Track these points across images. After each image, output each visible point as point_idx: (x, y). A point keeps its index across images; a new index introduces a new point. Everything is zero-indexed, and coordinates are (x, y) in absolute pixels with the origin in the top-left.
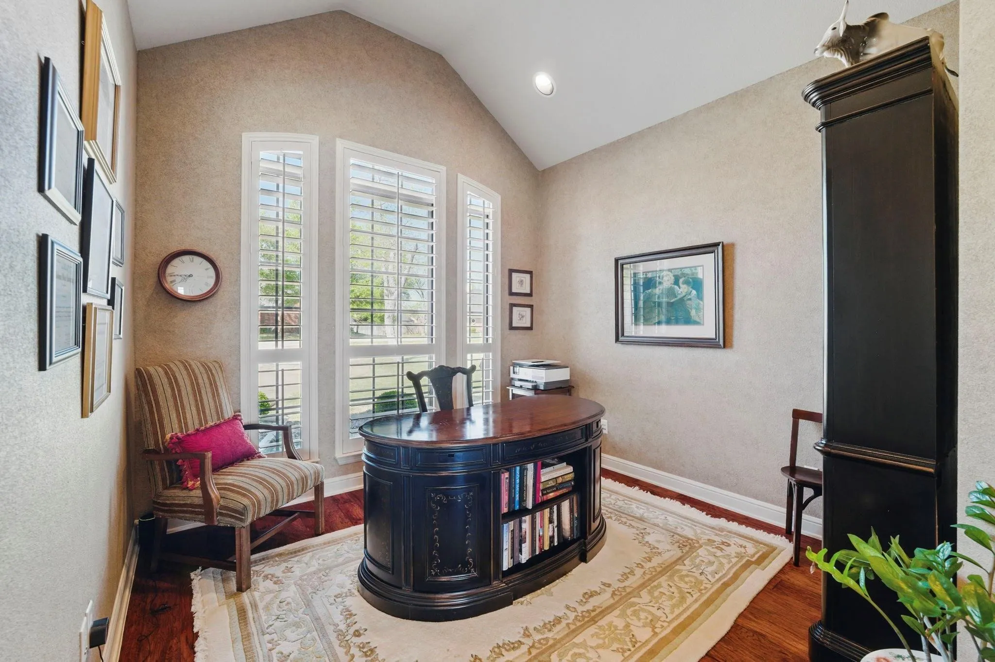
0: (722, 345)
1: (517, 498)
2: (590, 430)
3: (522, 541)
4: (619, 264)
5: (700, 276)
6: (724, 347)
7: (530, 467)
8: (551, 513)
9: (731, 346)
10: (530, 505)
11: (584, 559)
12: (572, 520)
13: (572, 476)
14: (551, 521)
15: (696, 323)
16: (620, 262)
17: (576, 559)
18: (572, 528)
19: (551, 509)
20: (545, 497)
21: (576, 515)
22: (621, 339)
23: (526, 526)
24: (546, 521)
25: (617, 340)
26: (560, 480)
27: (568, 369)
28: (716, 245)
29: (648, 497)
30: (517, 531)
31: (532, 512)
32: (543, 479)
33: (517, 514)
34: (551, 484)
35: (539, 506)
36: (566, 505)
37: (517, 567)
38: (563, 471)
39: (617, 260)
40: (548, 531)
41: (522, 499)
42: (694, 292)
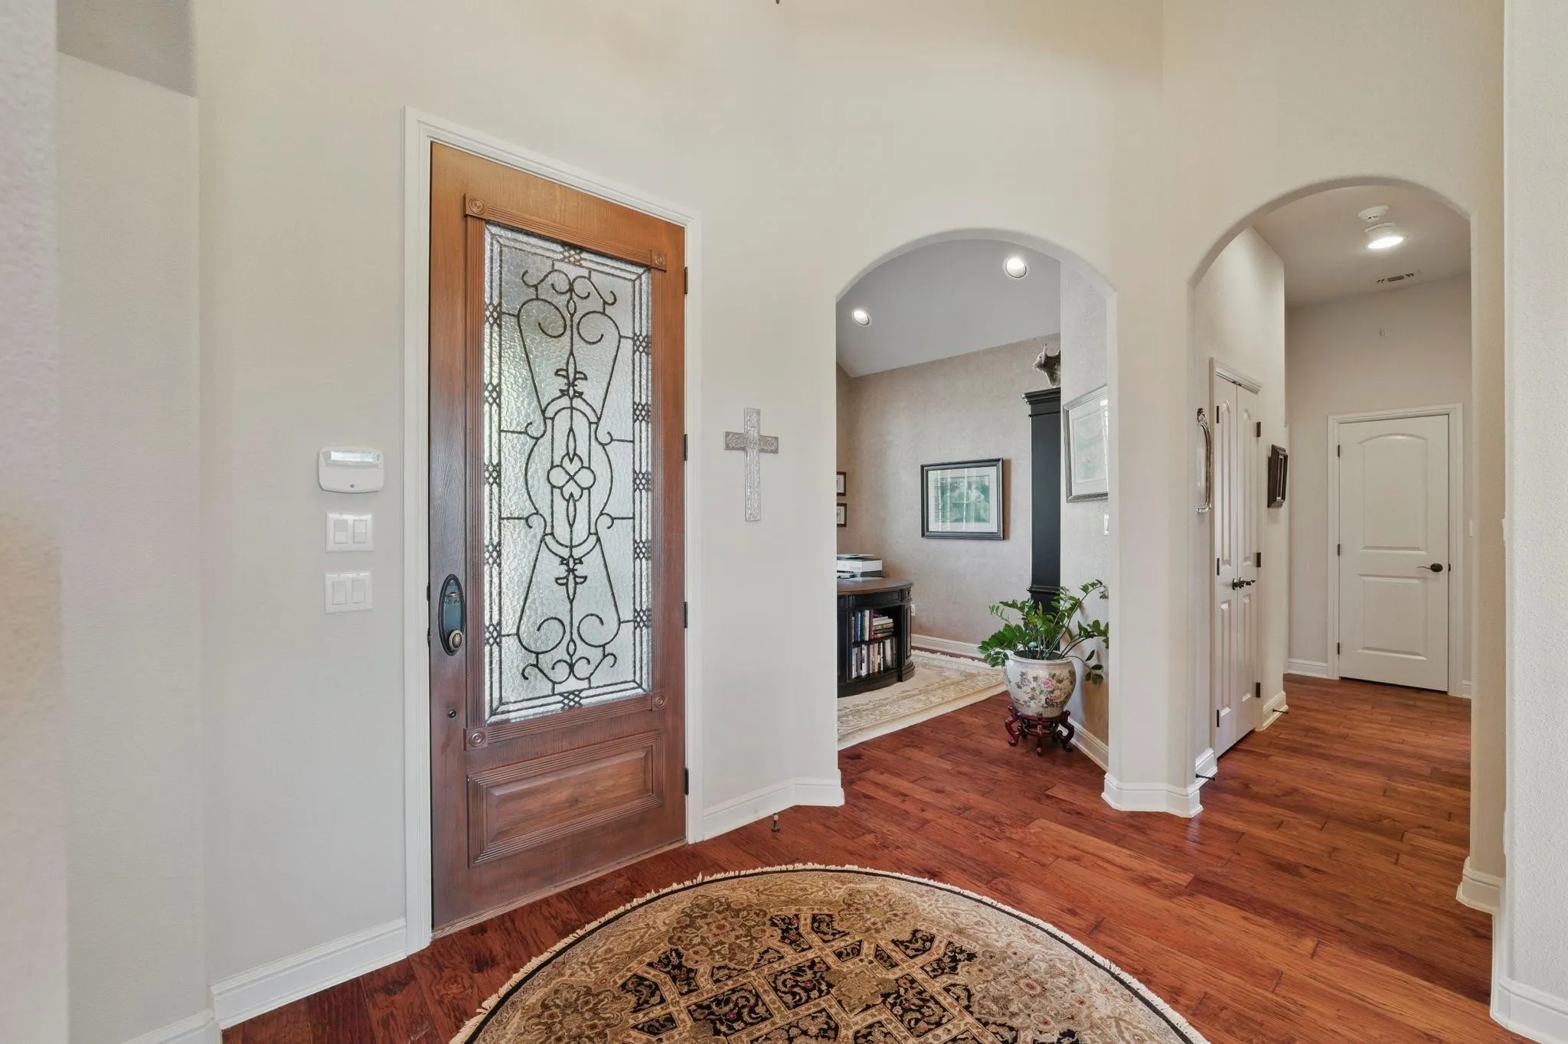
0: (1002, 536)
1: (859, 634)
2: (903, 593)
3: (862, 661)
4: (924, 470)
5: (987, 484)
6: (1004, 539)
7: (867, 613)
8: (879, 648)
9: (1008, 538)
10: (867, 638)
11: (900, 679)
12: (892, 655)
13: (892, 625)
14: (879, 654)
15: (984, 521)
16: (925, 468)
17: (895, 679)
18: (892, 661)
19: (879, 645)
20: (876, 636)
21: (895, 652)
22: (926, 534)
23: (864, 652)
24: (876, 653)
25: (923, 535)
26: (885, 626)
27: (881, 562)
28: (998, 460)
29: (948, 658)
30: (859, 655)
31: (868, 643)
32: (874, 624)
33: (858, 644)
34: (880, 627)
35: (872, 641)
36: (888, 643)
37: (859, 677)
38: (886, 621)
39: (922, 467)
40: (877, 659)
41: (862, 635)
42: (983, 496)
